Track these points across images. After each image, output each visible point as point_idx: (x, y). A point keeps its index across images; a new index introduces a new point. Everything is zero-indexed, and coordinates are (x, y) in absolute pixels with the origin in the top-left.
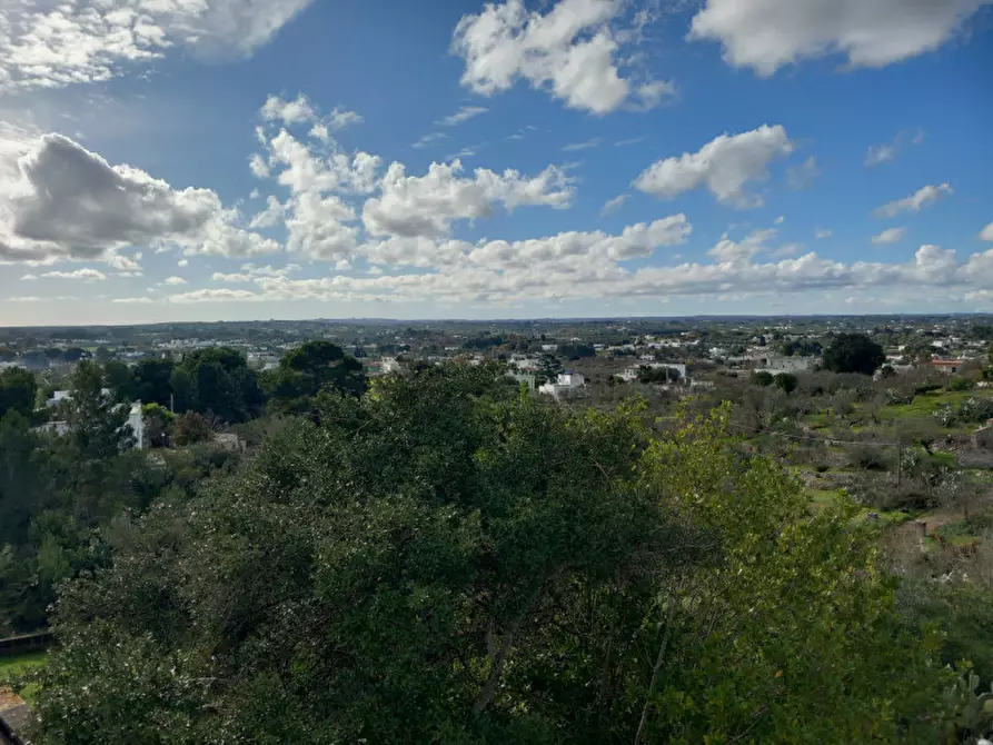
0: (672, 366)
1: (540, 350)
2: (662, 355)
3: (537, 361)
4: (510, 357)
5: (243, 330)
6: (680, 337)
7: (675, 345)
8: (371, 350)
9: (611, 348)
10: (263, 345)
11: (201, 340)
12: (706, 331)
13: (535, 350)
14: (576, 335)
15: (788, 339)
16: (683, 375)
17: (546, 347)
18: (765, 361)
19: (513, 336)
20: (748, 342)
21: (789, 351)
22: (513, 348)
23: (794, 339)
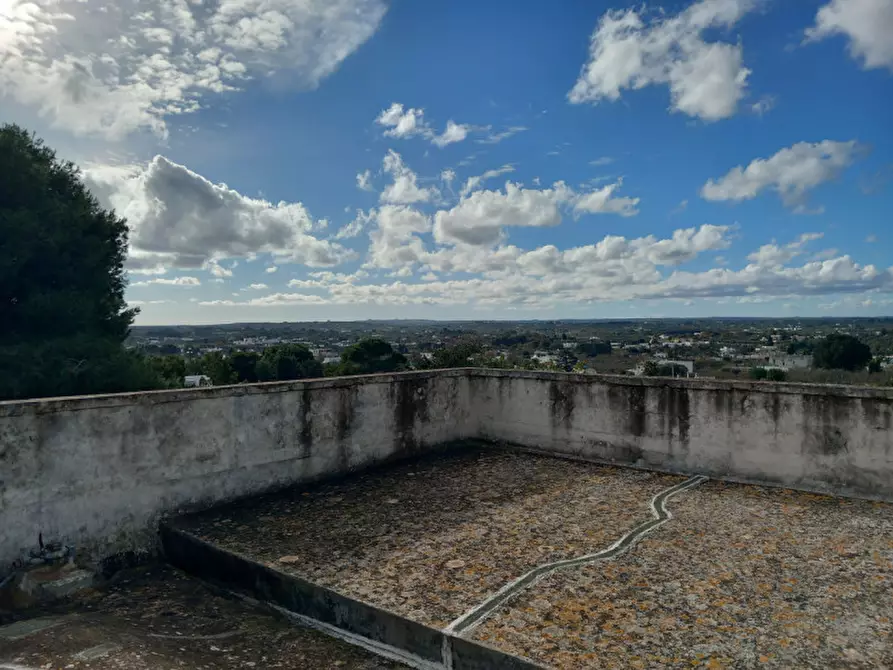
0: (680, 363)
1: (561, 347)
2: (673, 353)
3: (556, 357)
4: (533, 354)
5: (304, 329)
6: (692, 336)
7: (688, 344)
8: (412, 347)
9: (627, 346)
10: (322, 343)
11: (269, 338)
12: (717, 331)
13: (555, 348)
14: (595, 334)
15: (795, 339)
16: (690, 370)
17: (567, 345)
18: (767, 359)
19: (537, 335)
20: (757, 342)
21: (792, 351)
22: (536, 345)
23: (800, 339)
